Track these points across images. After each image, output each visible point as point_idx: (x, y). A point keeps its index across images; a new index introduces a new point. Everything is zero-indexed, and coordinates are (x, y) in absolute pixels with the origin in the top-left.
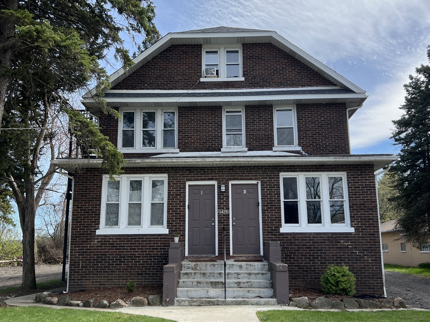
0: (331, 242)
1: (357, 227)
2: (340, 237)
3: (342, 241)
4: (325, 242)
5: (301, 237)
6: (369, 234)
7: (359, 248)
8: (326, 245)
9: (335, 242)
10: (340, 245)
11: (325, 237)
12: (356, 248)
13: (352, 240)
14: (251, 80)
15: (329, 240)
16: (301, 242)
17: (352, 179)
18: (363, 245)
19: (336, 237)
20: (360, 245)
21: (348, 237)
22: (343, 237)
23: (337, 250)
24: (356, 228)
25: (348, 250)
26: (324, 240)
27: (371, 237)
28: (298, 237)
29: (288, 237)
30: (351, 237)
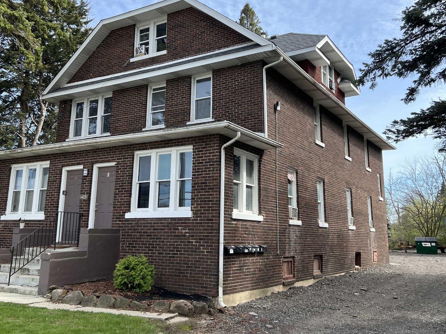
0: (169, 229)
1: (196, 211)
2: (179, 223)
3: (180, 228)
4: (164, 229)
5: (144, 223)
6: (208, 220)
7: (196, 236)
8: (164, 232)
9: (174, 229)
10: (178, 232)
11: (165, 223)
12: (193, 236)
13: (189, 226)
14: (172, 52)
15: (168, 226)
16: (143, 229)
17: (197, 153)
18: (200, 233)
19: (175, 223)
20: (197, 233)
21: (186, 223)
22: (182, 223)
23: (174, 239)
24: (194, 212)
25: (185, 239)
26: (164, 226)
27: (208, 223)
28: (141, 223)
29: (132, 224)
30: (189, 223)
